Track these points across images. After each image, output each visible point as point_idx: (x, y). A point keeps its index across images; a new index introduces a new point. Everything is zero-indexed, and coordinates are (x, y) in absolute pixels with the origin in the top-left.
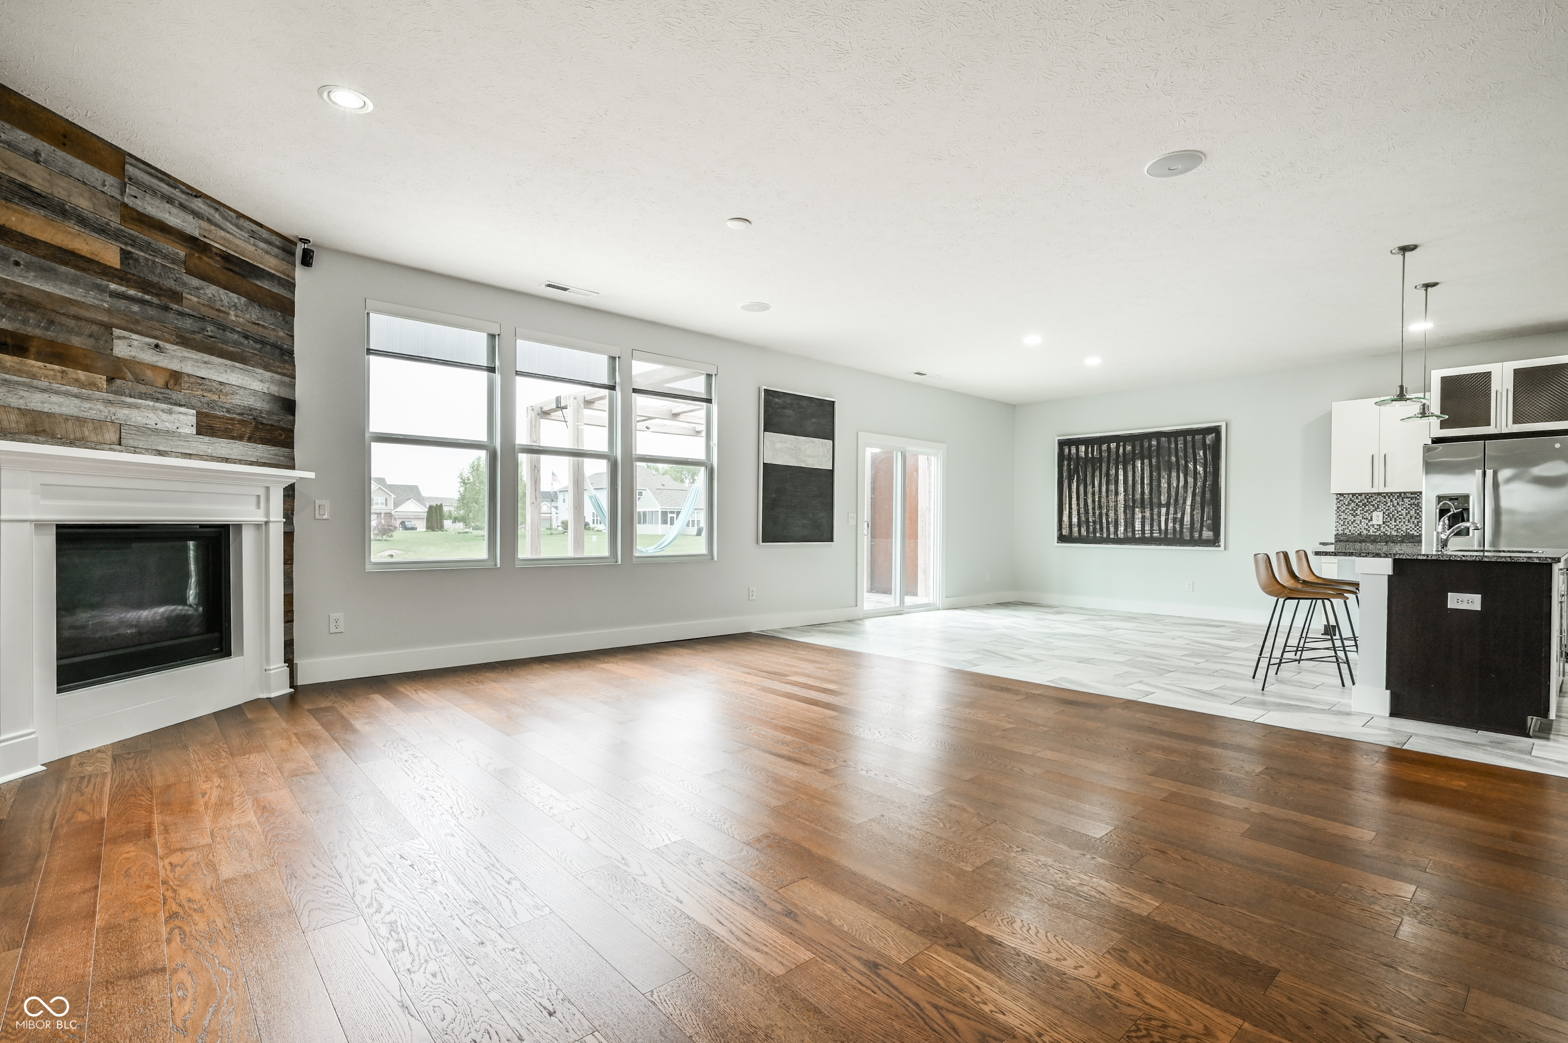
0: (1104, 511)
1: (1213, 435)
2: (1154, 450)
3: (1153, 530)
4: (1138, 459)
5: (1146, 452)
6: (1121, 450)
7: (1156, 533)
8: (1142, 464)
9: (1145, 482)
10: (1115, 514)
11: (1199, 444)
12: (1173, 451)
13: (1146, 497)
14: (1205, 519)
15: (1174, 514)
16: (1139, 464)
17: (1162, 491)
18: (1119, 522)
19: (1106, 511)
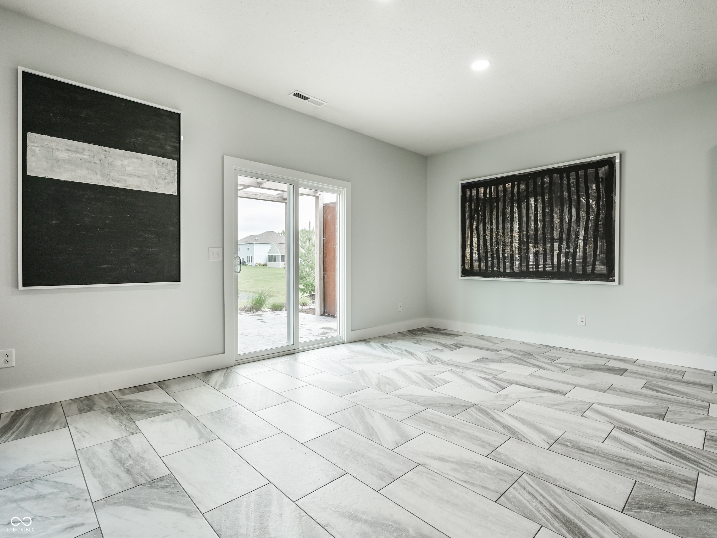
0: (501, 247)
1: (607, 167)
2: (547, 187)
3: (547, 264)
4: (531, 196)
5: (539, 190)
6: (516, 190)
7: (549, 267)
8: (536, 201)
9: (539, 219)
10: (511, 249)
11: (591, 178)
12: (565, 187)
13: (539, 232)
14: (598, 253)
15: (566, 248)
16: (532, 201)
17: (555, 226)
18: (514, 257)
19: (503, 247)
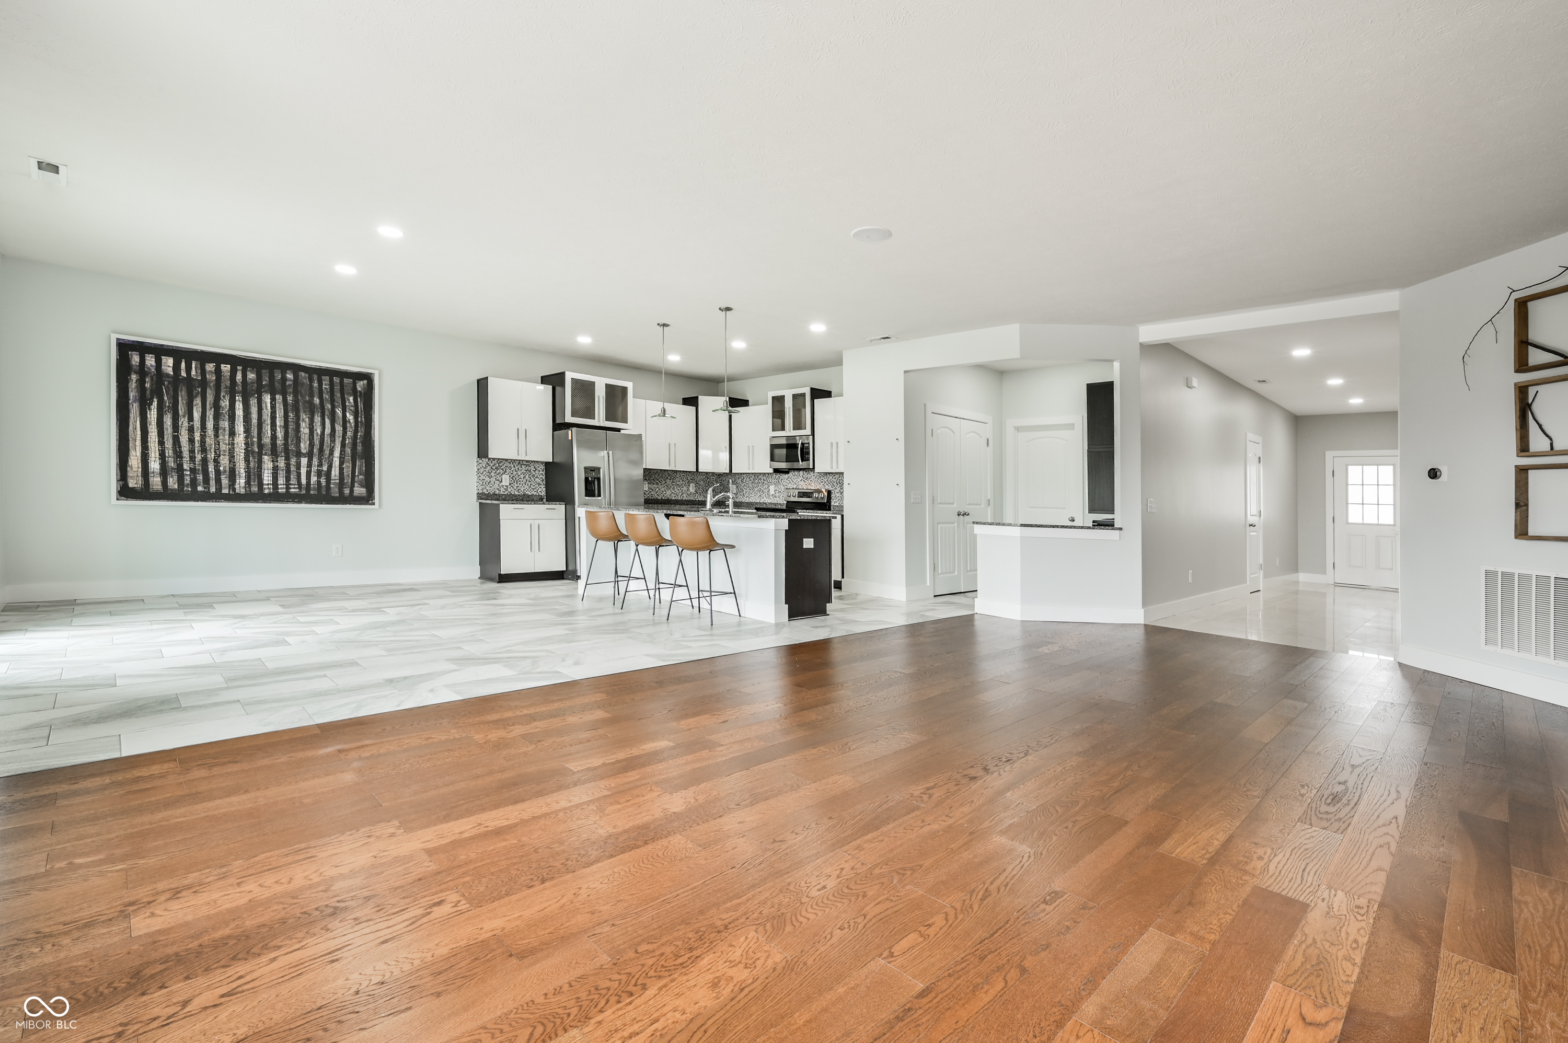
0: (211, 456)
1: (365, 382)
2: (290, 385)
3: (291, 484)
4: (266, 392)
5: (278, 386)
6: (239, 377)
7: (295, 488)
8: (273, 400)
9: (278, 424)
10: (230, 461)
12: (316, 391)
13: (278, 442)
14: (357, 474)
15: (318, 466)
17: (302, 437)
18: (237, 473)
19: (215, 457)
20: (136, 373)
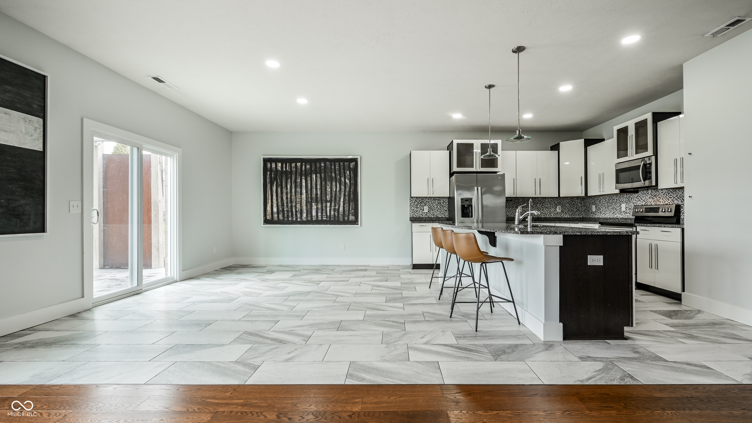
0: (294, 204)
1: (354, 163)
2: (323, 169)
3: (323, 216)
4: (313, 173)
5: (318, 170)
6: (304, 168)
7: (325, 217)
8: (316, 176)
9: (318, 188)
10: (300, 206)
12: (333, 170)
13: (318, 196)
14: (350, 210)
15: (334, 206)
16: (314, 176)
17: (328, 193)
18: (303, 211)
19: (295, 205)
20: (269, 171)
